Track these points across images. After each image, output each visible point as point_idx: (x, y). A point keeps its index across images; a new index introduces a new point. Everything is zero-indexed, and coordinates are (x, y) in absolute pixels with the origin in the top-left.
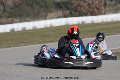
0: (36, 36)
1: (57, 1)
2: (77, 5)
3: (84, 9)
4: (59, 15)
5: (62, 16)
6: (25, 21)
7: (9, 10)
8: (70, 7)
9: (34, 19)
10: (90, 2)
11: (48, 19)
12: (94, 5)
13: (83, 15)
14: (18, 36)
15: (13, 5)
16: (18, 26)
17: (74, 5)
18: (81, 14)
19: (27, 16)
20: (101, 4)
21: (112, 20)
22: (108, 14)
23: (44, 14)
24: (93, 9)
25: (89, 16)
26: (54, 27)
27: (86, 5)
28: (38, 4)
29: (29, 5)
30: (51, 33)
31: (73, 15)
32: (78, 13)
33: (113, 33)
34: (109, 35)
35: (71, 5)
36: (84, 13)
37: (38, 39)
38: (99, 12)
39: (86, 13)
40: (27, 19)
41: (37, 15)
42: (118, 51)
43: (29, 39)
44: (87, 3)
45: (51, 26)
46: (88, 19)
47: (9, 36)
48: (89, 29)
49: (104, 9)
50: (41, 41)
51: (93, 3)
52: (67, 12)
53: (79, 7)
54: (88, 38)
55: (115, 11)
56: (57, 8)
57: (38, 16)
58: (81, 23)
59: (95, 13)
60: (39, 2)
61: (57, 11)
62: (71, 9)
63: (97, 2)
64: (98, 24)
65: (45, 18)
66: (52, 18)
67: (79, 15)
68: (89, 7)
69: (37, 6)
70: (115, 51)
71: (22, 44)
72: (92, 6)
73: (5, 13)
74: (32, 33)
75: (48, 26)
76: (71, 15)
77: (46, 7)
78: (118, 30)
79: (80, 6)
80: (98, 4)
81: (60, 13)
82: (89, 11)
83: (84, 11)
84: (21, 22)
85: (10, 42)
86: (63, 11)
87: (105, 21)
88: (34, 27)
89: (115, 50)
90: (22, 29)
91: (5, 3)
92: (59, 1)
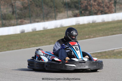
0: (47, 37)
1: (66, 1)
2: (86, 4)
3: (94, 8)
4: (69, 15)
6: (35, 22)
7: (18, 11)
8: (80, 6)
9: (44, 20)
10: (100, 1)
11: (58, 19)
12: (104, 4)
13: (94, 14)
15: (22, 7)
16: (28, 28)
17: (84, 4)
18: (91, 14)
19: (37, 17)
20: (111, 3)
22: (119, 12)
23: (54, 14)
24: (103, 7)
25: (99, 14)
27: (96, 4)
28: (47, 4)
30: (62, 33)
31: (83, 14)
34: (121, 33)
35: (81, 4)
36: (94, 12)
37: (49, 39)
38: (109, 11)
39: (96, 11)
40: (37, 20)
41: (47, 15)
43: (40, 40)
44: (97, 2)
45: (62, 26)
46: (99, 18)
47: (19, 37)
48: (100, 28)
49: (114, 7)
50: (52, 41)
51: (103, 2)
52: (77, 12)
53: (89, 6)
54: (99, 37)
57: (48, 17)
58: (91, 22)
59: (105, 12)
60: (48, 2)
61: (67, 11)
62: (81, 8)
63: (107, 0)
64: (109, 23)
65: (55, 18)
66: (62, 18)
67: (89, 14)
71: (33, 45)
72: (102, 5)
73: (14, 15)
74: (43, 33)
75: (59, 26)
76: (81, 14)
77: (56, 7)
80: (109, 2)
81: (70, 13)
82: (99, 10)
83: (94, 10)
84: (31, 23)
85: (21, 44)
86: (74, 11)
87: (116, 19)
88: (44, 28)
90: (32, 30)
91: (14, 4)
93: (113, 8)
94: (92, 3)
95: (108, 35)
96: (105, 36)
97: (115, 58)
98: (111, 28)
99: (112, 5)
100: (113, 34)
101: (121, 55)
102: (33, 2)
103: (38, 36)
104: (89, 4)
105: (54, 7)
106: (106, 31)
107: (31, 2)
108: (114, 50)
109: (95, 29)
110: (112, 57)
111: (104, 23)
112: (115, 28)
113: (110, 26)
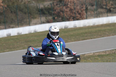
0: (21, 42)
1: (40, 7)
2: (59, 11)
3: (66, 14)
4: (42, 21)
5: (45, 21)
6: (10, 27)
8: (53, 12)
9: (18, 25)
10: (72, 8)
11: (32, 25)
12: (76, 10)
13: (66, 20)
14: (3, 42)
17: (57, 11)
18: (63, 20)
19: (11, 23)
20: (82, 9)
21: (93, 24)
23: (28, 20)
24: (75, 14)
25: (71, 20)
26: (38, 32)
27: (68, 10)
28: (21, 10)
29: (13, 12)
30: (36, 38)
31: (56, 20)
32: (60, 18)
33: (95, 37)
34: (92, 39)
35: (53, 11)
36: (66, 18)
37: (23, 44)
38: (81, 17)
39: (68, 18)
40: (12, 26)
41: (21, 21)
42: (101, 53)
43: (14, 45)
44: (69, 9)
45: (35, 31)
46: (71, 24)
48: (72, 33)
49: (85, 13)
50: (26, 46)
51: (75, 9)
52: (50, 18)
53: (61, 13)
54: (71, 42)
55: (96, 15)
56: (40, 14)
57: (22, 22)
58: (63, 28)
59: (77, 18)
60: (23, 9)
61: (41, 17)
62: (54, 14)
63: (78, 7)
64: (80, 28)
65: (29, 24)
66: (36, 24)
67: (62, 20)
68: (71, 12)
69: (21, 12)
70: (98, 54)
71: (8, 50)
72: (74, 11)
74: (17, 39)
75: (33, 32)
76: (54, 20)
77: (30, 13)
78: (100, 34)
79: (63, 12)
80: (80, 9)
81: (43, 19)
82: (71, 16)
83: (67, 16)
84: (6, 28)
86: (46, 17)
87: (87, 25)
88: (18, 33)
89: (98, 52)
90: (7, 35)
92: (42, 8)
93: (85, 15)
94: (65, 10)
95: (80, 40)
96: (77, 41)
97: (85, 62)
98: (82, 33)
99: (83, 12)
100: (84, 39)
101: (91, 59)
102: (8, 8)
103: (12, 41)
104: (62, 10)
105: (28, 14)
106: (77, 37)
107: (6, 8)
108: (85, 54)
109: (67, 34)
110: (82, 61)
111: (75, 29)
112: (86, 33)
113: (81, 31)
